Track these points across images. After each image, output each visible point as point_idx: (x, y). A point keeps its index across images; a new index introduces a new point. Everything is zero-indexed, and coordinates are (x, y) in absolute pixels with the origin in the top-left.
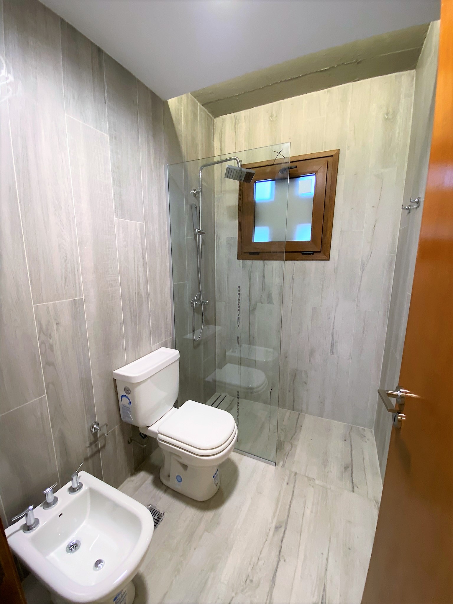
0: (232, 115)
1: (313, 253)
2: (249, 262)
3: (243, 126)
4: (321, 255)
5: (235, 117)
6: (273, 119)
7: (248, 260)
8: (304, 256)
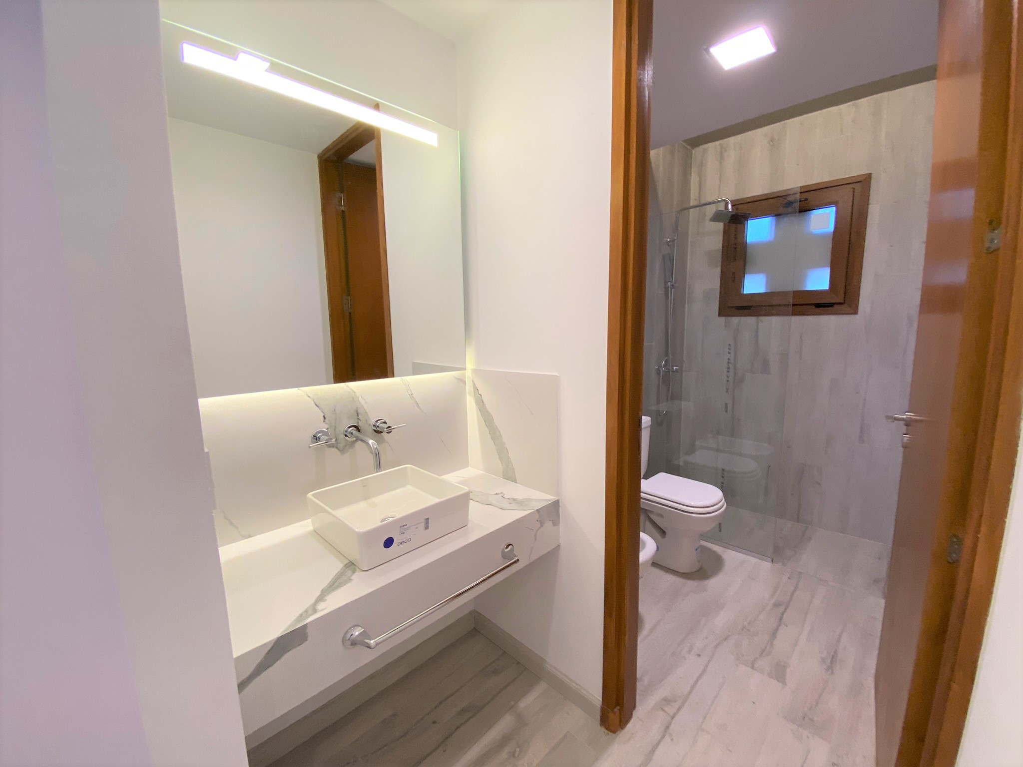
0: (717, 143)
1: (831, 305)
2: (735, 320)
3: (732, 156)
4: (844, 308)
5: (721, 146)
6: (774, 144)
7: (735, 316)
8: (818, 310)
